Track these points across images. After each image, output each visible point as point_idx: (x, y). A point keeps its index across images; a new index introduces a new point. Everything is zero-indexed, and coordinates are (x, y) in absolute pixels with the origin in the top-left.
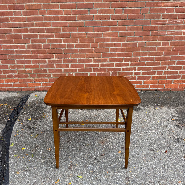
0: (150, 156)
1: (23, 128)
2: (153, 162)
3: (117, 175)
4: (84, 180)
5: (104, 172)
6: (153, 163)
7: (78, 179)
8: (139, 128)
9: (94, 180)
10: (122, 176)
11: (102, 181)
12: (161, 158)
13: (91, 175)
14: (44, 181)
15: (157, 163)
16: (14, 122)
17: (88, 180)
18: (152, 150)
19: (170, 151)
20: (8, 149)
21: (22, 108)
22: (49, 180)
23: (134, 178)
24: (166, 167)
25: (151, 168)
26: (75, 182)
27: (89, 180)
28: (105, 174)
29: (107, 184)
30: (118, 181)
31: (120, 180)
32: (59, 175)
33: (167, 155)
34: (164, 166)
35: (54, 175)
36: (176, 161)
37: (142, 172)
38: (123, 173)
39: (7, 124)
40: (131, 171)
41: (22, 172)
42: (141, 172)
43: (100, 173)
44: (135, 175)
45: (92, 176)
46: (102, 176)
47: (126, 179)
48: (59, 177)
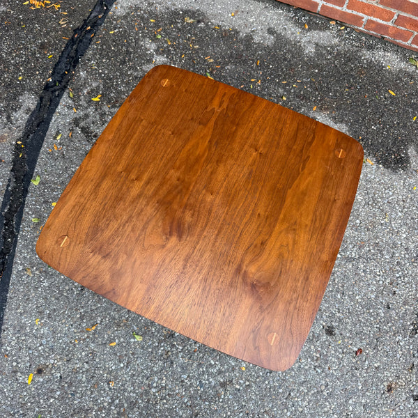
0: (312, 347)
1: (72, 130)
2: (306, 367)
3: (211, 364)
4: (143, 348)
5: (191, 345)
6: (306, 370)
7: (132, 340)
8: (351, 243)
9: (162, 355)
10: (220, 372)
11: (175, 366)
12: (334, 363)
13: (160, 342)
14: (69, 316)
15: (314, 372)
16: (60, 96)
17: (150, 350)
18: (330, 331)
19: (371, 353)
20: (25, 192)
21: (91, 40)
22: (78, 316)
23: (241, 388)
24: (325, 393)
25: (291, 380)
26: (124, 344)
27: (152, 353)
28: (189, 351)
29: (180, 377)
30: (204, 380)
31: (211, 380)
32: (102, 312)
33: (354, 361)
34: (323, 388)
35: (93, 308)
36: (360, 388)
37: (267, 382)
38: (226, 367)
39: (41, 98)
40: (244, 369)
41: (37, 272)
42: (264, 382)
43: (179, 345)
44: (247, 383)
45: (162, 344)
46: (180, 355)
47: (223, 385)
48: (100, 319)
